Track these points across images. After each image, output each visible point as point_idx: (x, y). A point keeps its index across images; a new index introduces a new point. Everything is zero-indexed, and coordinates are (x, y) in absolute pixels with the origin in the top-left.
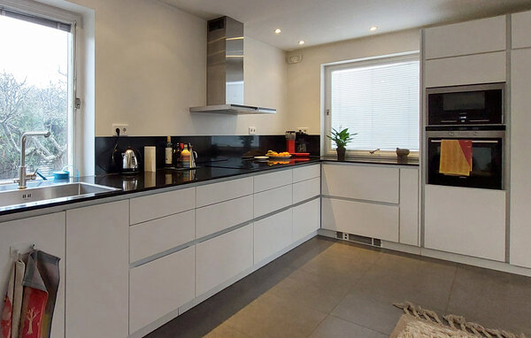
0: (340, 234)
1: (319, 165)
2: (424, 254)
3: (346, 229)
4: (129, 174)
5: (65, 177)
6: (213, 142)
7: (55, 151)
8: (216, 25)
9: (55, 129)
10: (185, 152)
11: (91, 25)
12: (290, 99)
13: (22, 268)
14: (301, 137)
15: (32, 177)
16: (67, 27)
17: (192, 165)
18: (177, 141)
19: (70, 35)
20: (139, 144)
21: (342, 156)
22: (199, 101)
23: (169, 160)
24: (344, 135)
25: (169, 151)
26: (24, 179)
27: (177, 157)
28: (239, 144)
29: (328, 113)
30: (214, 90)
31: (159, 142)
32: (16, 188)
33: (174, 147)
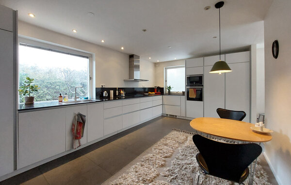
0: (167, 115)
1: (162, 96)
2: (187, 119)
3: (169, 114)
4: (105, 98)
5: (87, 98)
6: (135, 90)
7: (84, 93)
8: (131, 56)
9: (84, 86)
10: (122, 92)
11: (94, 57)
12: (156, 77)
13: (77, 117)
14: (159, 88)
15: (78, 98)
16: (87, 57)
17: (124, 95)
18: (120, 89)
19: (88, 60)
20: (108, 90)
21: (170, 93)
22: (127, 78)
23: (117, 94)
24: (170, 87)
25: (117, 92)
26: (76, 98)
27: (120, 93)
28: (142, 90)
29: (166, 81)
30: (131, 75)
31: (115, 89)
32: (74, 100)
33: (119, 91)
